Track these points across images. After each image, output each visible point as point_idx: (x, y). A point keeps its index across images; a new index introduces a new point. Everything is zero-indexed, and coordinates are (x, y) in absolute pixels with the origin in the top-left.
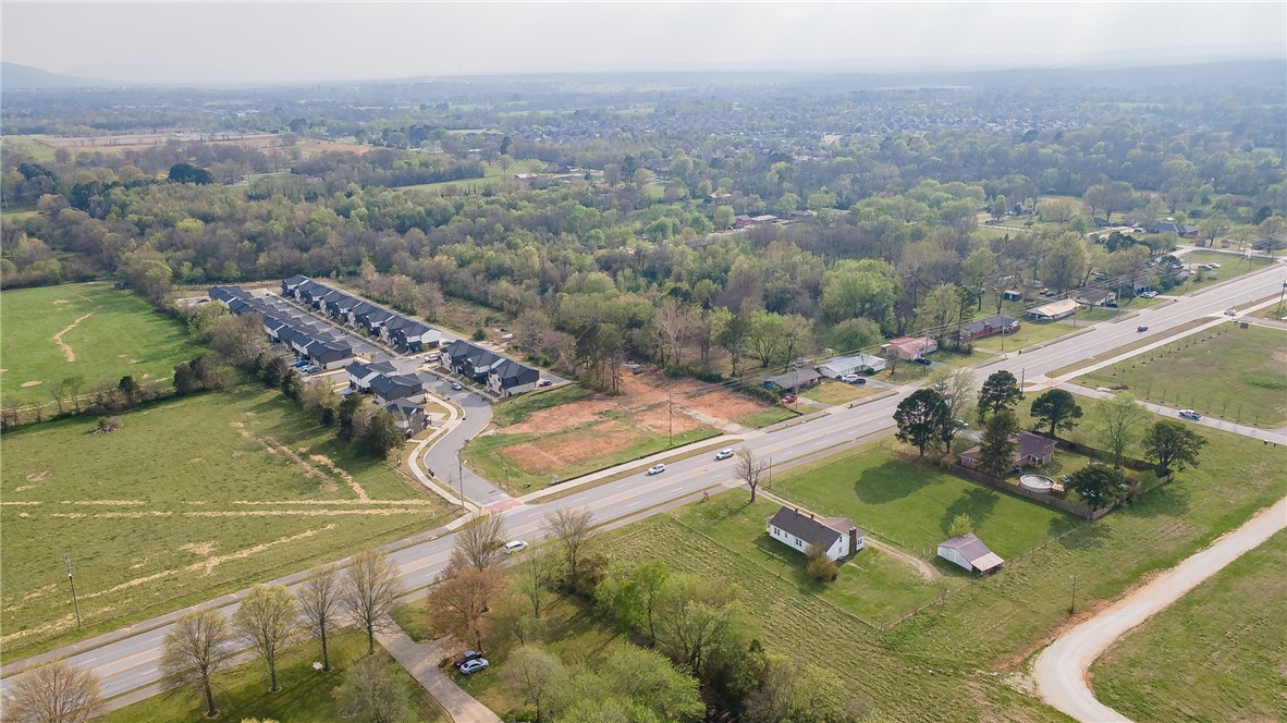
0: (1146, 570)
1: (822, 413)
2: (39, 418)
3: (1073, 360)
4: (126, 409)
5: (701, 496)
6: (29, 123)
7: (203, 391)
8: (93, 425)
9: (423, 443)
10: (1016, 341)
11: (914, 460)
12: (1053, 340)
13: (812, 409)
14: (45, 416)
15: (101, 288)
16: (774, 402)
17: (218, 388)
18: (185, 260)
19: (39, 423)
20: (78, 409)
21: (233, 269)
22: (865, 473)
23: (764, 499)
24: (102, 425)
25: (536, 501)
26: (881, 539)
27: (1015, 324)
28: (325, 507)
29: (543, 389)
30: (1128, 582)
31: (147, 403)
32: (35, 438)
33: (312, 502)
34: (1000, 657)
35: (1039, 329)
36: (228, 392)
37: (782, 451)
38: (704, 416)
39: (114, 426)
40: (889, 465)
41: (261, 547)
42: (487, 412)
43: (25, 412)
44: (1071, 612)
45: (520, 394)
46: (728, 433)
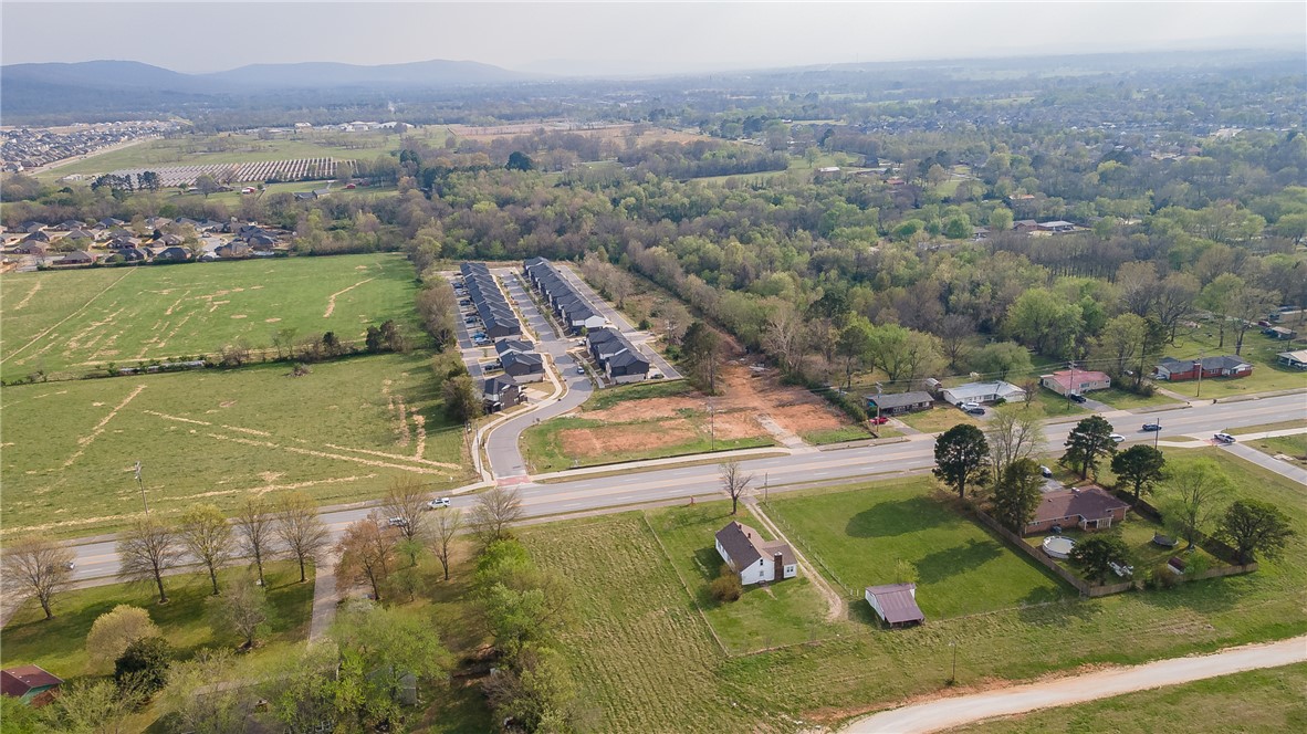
0: (1093, 661)
1: (904, 438)
2: (264, 359)
3: (1281, 418)
4: (324, 359)
5: (688, 501)
6: (455, 114)
7: (388, 351)
8: (289, 370)
9: (506, 416)
10: (1229, 388)
11: (948, 500)
12: (1279, 392)
13: (898, 433)
14: (268, 358)
15: (395, 258)
16: (859, 420)
17: (399, 350)
18: (463, 238)
19: (264, 363)
20: (292, 356)
21: (497, 248)
22: (879, 505)
23: (749, 513)
24: (296, 370)
25: (543, 482)
26: (824, 573)
27: (1241, 368)
28: (384, 459)
29: (653, 381)
30: (1054, 668)
31: (343, 357)
32: (250, 374)
33: (379, 453)
34: (822, 708)
35: (1278, 378)
36: (406, 354)
37: (817, 471)
38: (773, 426)
39: (305, 372)
40: (912, 502)
41: (310, 483)
42: (584, 396)
43: (254, 354)
44: (950, 683)
45: (628, 383)
46: (781, 445)
